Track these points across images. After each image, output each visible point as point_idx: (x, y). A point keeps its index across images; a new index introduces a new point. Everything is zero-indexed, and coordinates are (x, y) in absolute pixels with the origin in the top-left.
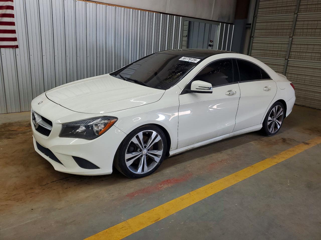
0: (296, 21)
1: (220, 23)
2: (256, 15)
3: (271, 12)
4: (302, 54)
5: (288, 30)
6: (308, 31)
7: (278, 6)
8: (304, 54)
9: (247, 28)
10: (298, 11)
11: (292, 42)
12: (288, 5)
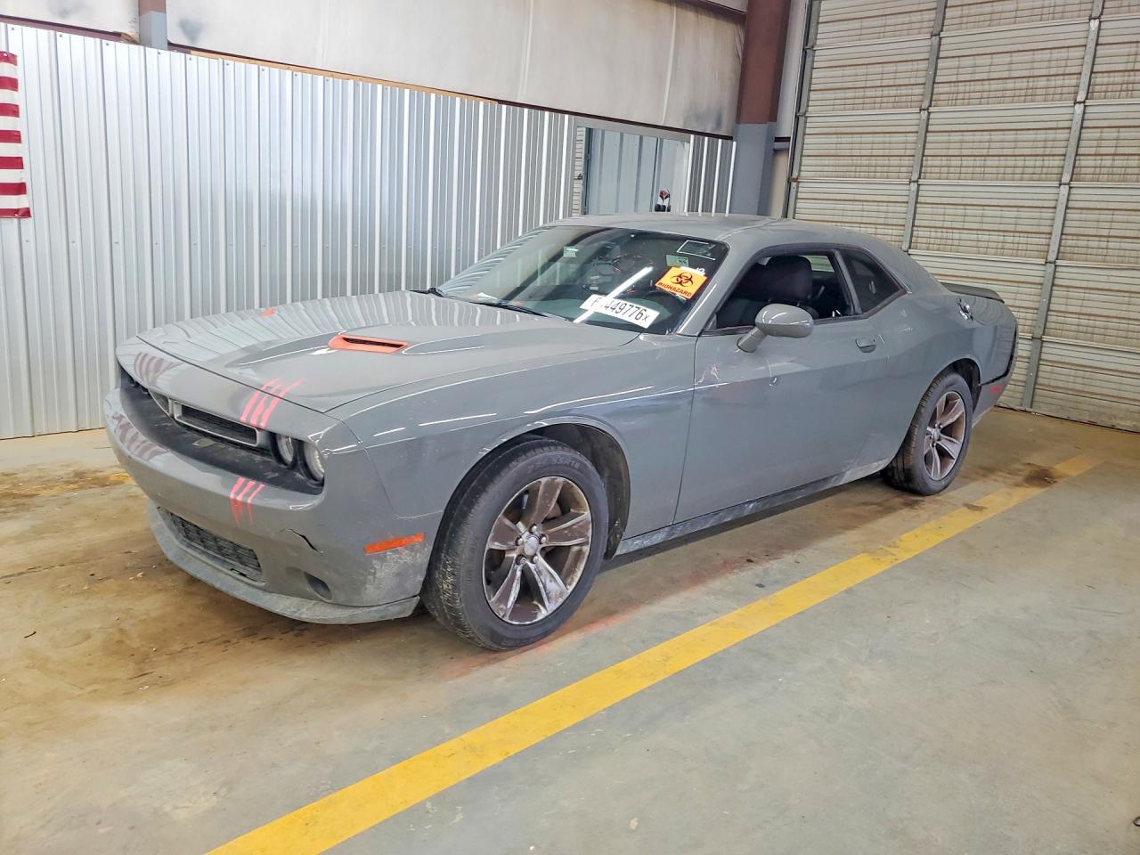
0: (927, 131)
1: (692, 136)
2: (802, 110)
3: (848, 101)
4: (950, 235)
5: (902, 158)
6: (965, 163)
7: (869, 84)
8: (956, 236)
9: (776, 152)
10: (931, 100)
11: (917, 196)
12: (898, 82)
